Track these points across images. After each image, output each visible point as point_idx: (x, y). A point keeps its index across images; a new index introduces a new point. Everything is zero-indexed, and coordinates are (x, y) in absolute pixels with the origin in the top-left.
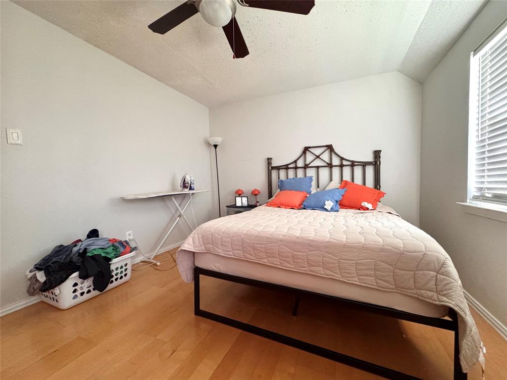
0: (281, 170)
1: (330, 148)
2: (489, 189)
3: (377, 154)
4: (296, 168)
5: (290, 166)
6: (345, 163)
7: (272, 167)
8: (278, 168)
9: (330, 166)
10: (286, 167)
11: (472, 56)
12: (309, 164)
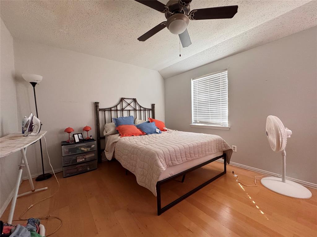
0: (106, 111)
1: (135, 100)
2: (198, 120)
3: (153, 106)
4: (117, 110)
5: (112, 109)
6: (142, 109)
7: (99, 109)
8: (104, 110)
9: (135, 110)
10: (110, 110)
11: (192, 80)
12: (125, 108)
